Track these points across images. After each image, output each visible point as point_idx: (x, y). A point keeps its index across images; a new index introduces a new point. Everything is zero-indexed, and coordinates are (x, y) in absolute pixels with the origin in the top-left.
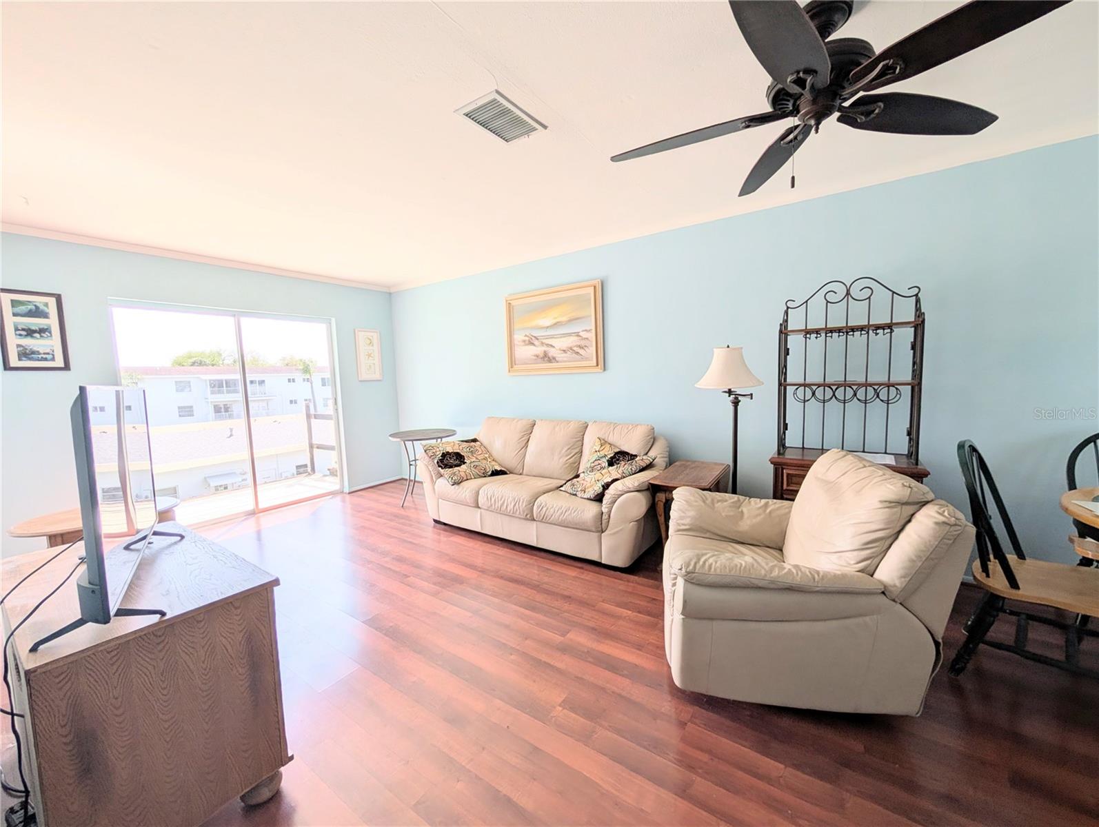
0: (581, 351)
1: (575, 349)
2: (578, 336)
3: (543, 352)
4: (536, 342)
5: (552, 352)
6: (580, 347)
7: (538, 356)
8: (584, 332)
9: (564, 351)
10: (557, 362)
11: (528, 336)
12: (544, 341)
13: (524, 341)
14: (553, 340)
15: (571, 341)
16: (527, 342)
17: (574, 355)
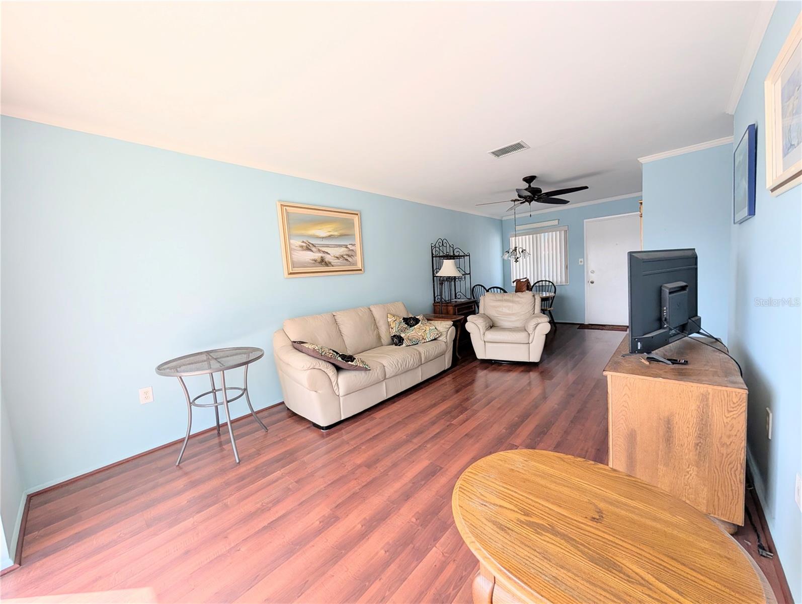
0: (349, 259)
1: (345, 256)
2: (347, 247)
3: (320, 257)
4: (313, 249)
5: (328, 258)
6: (348, 256)
7: (316, 261)
8: (351, 246)
9: (337, 257)
10: (333, 266)
11: (306, 243)
12: (320, 248)
13: (302, 247)
14: (328, 248)
15: (342, 251)
16: (305, 248)
17: (345, 261)
